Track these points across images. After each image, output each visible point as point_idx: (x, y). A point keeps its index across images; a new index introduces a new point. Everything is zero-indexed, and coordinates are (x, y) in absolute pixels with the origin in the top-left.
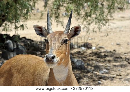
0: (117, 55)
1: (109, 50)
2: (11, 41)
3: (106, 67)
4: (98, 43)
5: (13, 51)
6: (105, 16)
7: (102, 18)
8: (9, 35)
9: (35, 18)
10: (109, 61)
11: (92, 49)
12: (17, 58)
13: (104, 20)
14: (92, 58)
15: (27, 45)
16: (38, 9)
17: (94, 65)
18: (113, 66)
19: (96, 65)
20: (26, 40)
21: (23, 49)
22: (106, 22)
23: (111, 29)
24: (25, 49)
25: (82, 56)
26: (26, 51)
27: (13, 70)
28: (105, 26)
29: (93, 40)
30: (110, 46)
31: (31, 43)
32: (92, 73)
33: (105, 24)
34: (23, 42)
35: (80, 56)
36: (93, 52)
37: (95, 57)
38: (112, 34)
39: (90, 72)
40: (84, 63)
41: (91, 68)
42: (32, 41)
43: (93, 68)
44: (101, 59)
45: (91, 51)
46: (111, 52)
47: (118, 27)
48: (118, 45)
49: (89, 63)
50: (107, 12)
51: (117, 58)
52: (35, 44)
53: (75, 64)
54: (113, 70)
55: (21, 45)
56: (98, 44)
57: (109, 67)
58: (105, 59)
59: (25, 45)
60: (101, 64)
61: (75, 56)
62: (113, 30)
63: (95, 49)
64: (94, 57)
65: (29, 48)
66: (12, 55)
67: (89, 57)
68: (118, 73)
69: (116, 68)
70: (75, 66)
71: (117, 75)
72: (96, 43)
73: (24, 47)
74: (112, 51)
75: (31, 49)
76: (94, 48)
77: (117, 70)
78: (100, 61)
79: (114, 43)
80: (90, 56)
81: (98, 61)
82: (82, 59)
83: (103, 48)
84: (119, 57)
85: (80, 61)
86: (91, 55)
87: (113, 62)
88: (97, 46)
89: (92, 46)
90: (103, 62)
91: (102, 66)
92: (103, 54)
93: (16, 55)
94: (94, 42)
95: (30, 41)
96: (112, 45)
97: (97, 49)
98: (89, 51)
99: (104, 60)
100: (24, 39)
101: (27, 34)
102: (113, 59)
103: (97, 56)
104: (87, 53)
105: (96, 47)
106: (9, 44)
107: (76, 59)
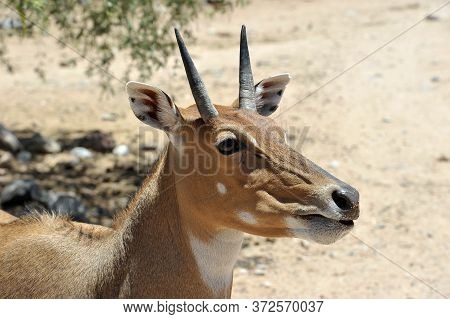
4: (136, 132)
6: (160, 32)
7: (151, 38)
11: (116, 155)
13: (159, 46)
14: (114, 186)
22: (166, 54)
25: (77, 181)
28: (161, 69)
29: (120, 122)
33: (161, 59)
35: (69, 181)
36: (120, 164)
37: (128, 184)
40: (86, 208)
45: (111, 160)
47: (207, 72)
49: (103, 205)
63: (125, 155)
64: (123, 183)
67: (105, 186)
72: (128, 131)
76: (121, 150)
80: (107, 181)
82: (78, 191)
85: (72, 201)
86: (110, 175)
88: (134, 141)
89: (114, 142)
94: (124, 127)
97: (134, 153)
98: (105, 163)
103: (133, 179)
104: (98, 171)
105: (129, 147)
107: (55, 192)
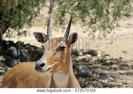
0: (123, 63)
1: (115, 57)
2: (15, 48)
3: (111, 74)
4: (104, 50)
5: (17, 58)
6: (110, 24)
7: (107, 25)
8: (13, 41)
9: (40, 24)
10: (115, 69)
11: (98, 57)
12: (21, 66)
14: (97, 65)
15: (31, 52)
16: (43, 16)
17: (99, 73)
18: (119, 74)
19: (101, 72)
20: (31, 47)
21: (27, 56)
22: (111, 30)
23: (118, 36)
24: (29, 56)
25: (87, 63)
26: (30, 58)
27: (17, 79)
28: (109, 34)
29: (99, 48)
30: (116, 53)
31: (35, 50)
32: (98, 81)
33: (110, 31)
34: (28, 48)
35: (85, 63)
36: (99, 59)
38: (118, 41)
39: (96, 80)
40: (89, 71)
41: (96, 76)
42: (37, 48)
43: (98, 76)
44: (107, 67)
46: (116, 59)
47: (124, 35)
48: (124, 53)
49: (94, 70)
50: (113, 19)
51: (123, 66)
52: (39, 51)
53: (80, 71)
54: (120, 78)
55: (25, 52)
56: (104, 52)
57: (115, 74)
58: (111, 66)
59: (29, 52)
60: (106, 72)
61: (79, 64)
62: (120, 37)
63: (100, 57)
64: (100, 64)
65: (33, 55)
66: (16, 63)
68: (124, 81)
69: (122, 76)
70: (80, 74)
71: (123, 83)
72: (101, 50)
73: (28, 53)
74: (118, 58)
75: (35, 56)
76: (99, 55)
77: (123, 78)
78: (105, 68)
79: (120, 51)
80: (95, 64)
81: (103, 68)
82: (87, 66)
83: (108, 55)
84: (125, 65)
85: (85, 69)
86: (96, 62)
87: (119, 69)
88: (103, 53)
89: (97, 53)
90: (109, 70)
91: (108, 74)
92: (109, 62)
93: (20, 62)
95: (34, 48)
96: (118, 52)
97: (103, 57)
98: (95, 59)
99: (109, 68)
100: (28, 46)
101: (31, 41)
102: (119, 67)
104: (93, 61)
105: (101, 54)
106: (13, 51)
107: (81, 66)
